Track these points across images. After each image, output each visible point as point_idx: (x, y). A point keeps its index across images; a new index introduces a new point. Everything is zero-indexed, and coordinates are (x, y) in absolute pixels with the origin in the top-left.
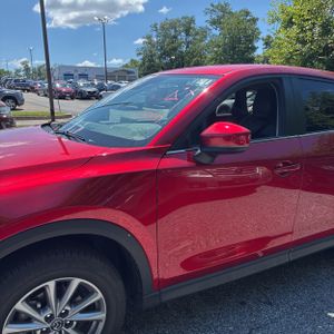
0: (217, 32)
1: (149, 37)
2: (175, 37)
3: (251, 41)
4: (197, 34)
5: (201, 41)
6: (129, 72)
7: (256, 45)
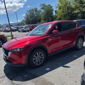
0: (43, 11)
1: (27, 14)
2: (33, 13)
3: (52, 12)
4: (38, 12)
5: (40, 13)
6: (23, 23)
7: (53, 13)
